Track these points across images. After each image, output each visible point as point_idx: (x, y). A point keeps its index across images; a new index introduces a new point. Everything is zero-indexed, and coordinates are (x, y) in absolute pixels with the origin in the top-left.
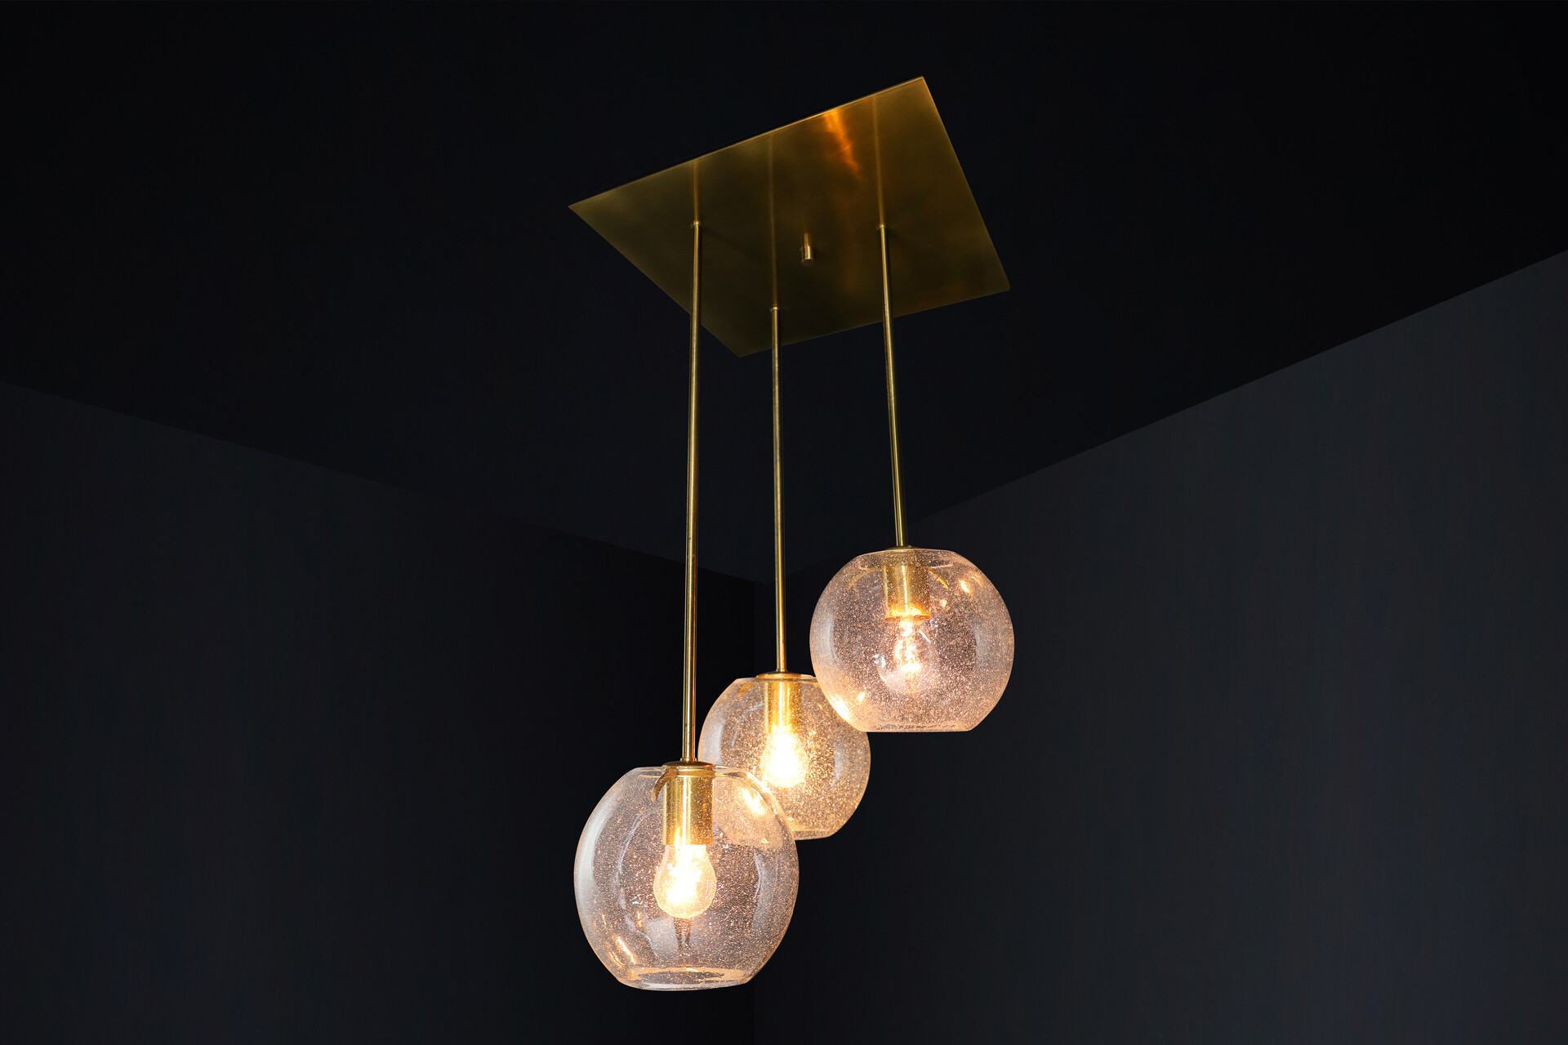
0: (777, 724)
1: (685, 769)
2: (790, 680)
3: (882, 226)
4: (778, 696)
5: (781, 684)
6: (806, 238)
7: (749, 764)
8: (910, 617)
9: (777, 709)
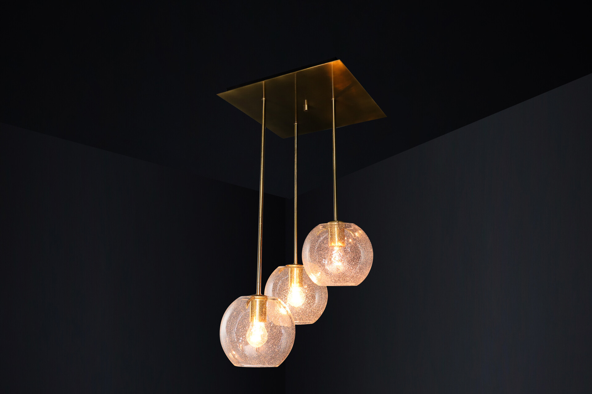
0: (294, 283)
1: (258, 297)
2: (298, 267)
3: (333, 99)
4: (294, 273)
5: (295, 269)
6: (306, 101)
7: (282, 297)
8: (338, 246)
9: (294, 278)
